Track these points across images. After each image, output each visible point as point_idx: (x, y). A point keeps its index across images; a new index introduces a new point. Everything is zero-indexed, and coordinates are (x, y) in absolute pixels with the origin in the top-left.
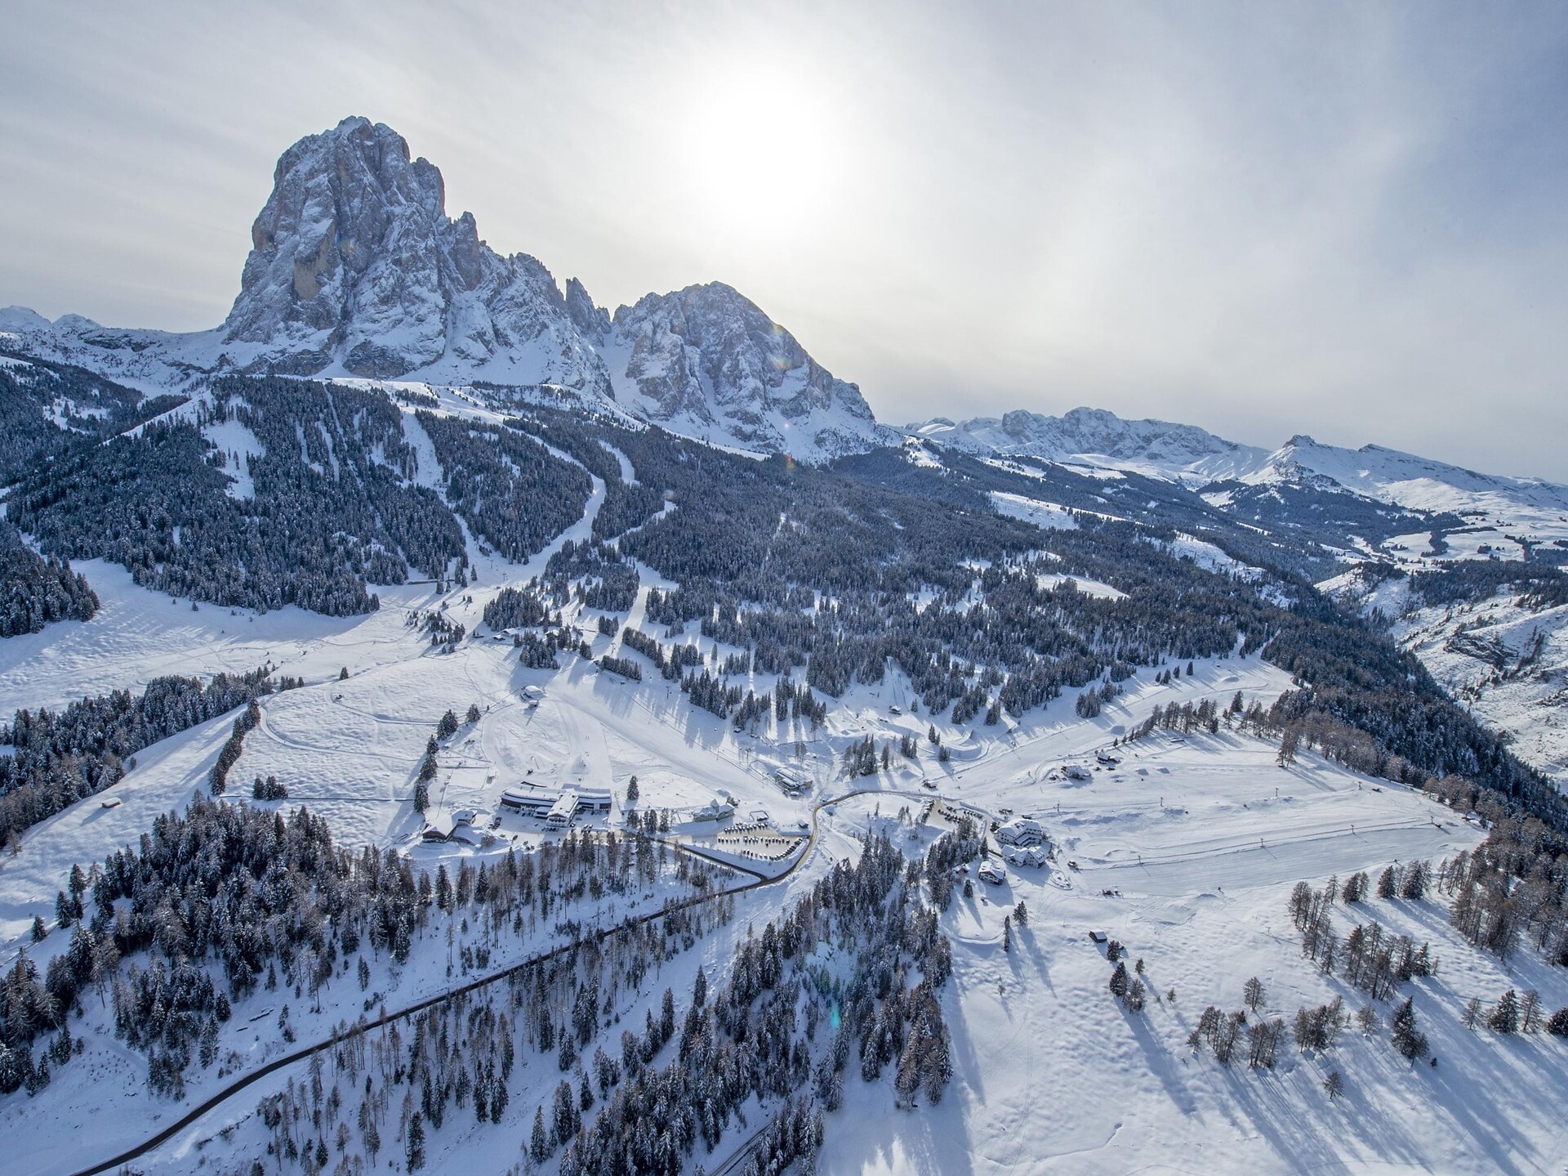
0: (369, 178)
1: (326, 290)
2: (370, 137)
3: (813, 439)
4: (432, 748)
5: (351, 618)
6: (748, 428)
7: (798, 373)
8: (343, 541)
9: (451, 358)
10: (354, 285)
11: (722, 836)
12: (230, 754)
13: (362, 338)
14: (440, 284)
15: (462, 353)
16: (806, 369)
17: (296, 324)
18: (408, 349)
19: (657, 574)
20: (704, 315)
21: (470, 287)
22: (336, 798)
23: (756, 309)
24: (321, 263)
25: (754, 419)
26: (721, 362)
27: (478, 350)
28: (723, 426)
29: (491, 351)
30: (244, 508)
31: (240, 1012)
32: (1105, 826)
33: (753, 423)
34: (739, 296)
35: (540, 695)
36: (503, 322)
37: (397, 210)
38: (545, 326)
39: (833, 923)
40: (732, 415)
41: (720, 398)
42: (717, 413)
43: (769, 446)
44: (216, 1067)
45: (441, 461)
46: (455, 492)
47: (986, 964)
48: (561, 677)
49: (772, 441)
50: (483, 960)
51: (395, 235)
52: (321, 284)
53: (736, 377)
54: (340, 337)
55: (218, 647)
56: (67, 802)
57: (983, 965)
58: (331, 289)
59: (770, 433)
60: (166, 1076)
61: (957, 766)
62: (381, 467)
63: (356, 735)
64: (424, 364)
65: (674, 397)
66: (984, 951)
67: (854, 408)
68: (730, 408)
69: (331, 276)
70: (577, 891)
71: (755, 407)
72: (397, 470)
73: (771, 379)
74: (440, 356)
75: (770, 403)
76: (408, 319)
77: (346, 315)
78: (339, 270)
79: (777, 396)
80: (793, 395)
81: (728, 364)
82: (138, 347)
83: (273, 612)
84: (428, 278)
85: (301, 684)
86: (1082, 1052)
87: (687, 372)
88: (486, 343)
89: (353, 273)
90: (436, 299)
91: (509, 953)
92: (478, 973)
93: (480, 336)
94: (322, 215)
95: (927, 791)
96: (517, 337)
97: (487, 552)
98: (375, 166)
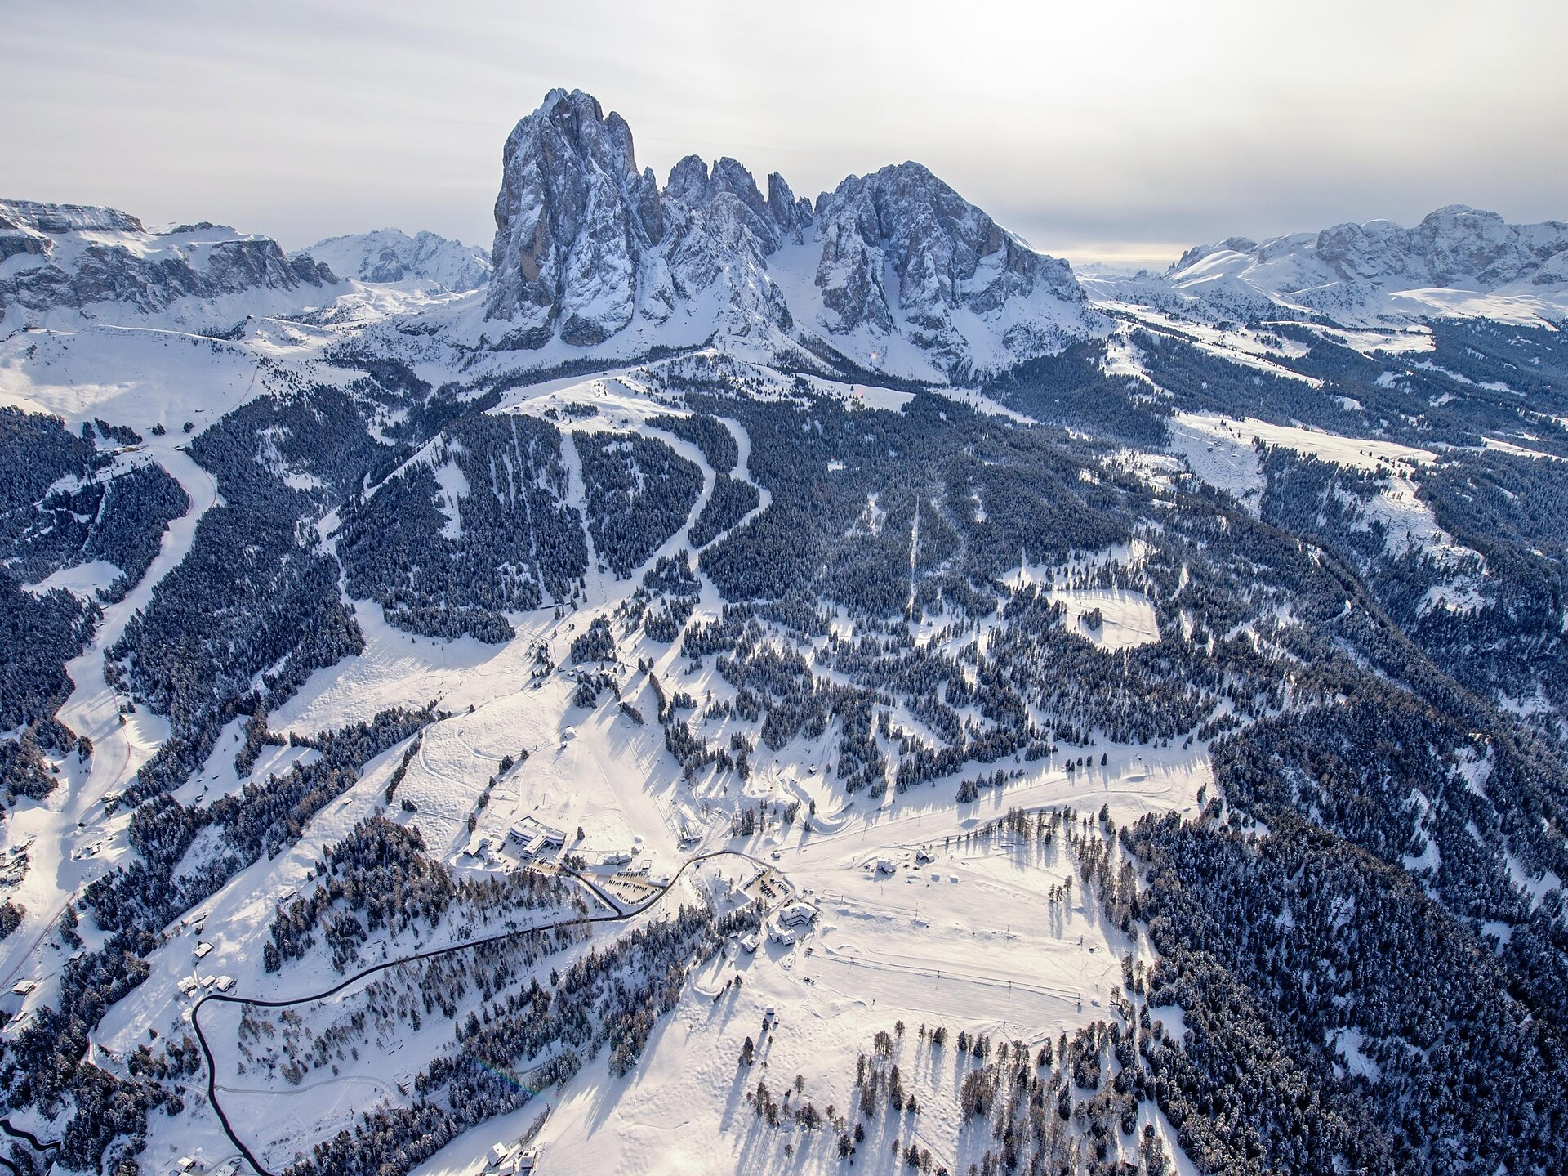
0: (569, 153)
1: (543, 271)
2: (567, 110)
3: (1001, 339)
4: (492, 783)
5: (498, 645)
6: (929, 334)
7: (993, 259)
8: (506, 572)
9: (639, 322)
10: (566, 259)
11: (614, 878)
12: (399, 775)
13: (571, 312)
14: (629, 246)
15: (647, 315)
16: (1002, 253)
17: (528, 304)
18: (605, 319)
19: (718, 592)
20: (896, 203)
21: (655, 242)
22: (436, 815)
23: (949, 190)
24: (538, 248)
25: (936, 324)
26: (908, 258)
27: (660, 308)
28: (905, 334)
29: (671, 307)
30: (448, 547)
31: (372, 937)
32: (862, 922)
33: (935, 327)
34: (932, 177)
35: (572, 736)
36: (682, 273)
37: (593, 178)
38: (719, 270)
39: (638, 956)
40: (912, 320)
41: (904, 300)
42: (899, 317)
43: (949, 352)
44: (358, 963)
45: (585, 481)
46: (591, 511)
47: (698, 1007)
48: (595, 716)
49: (953, 347)
50: (467, 936)
51: (591, 206)
52: (539, 267)
53: (921, 275)
54: (557, 312)
55: (420, 675)
56: (331, 798)
57: (696, 1007)
58: (547, 270)
59: (952, 338)
60: (339, 964)
61: (813, 837)
62: (545, 491)
63: (460, 766)
64: (618, 330)
65: (854, 309)
66: (702, 998)
67: (1060, 289)
68: (913, 312)
69: (546, 256)
70: (520, 904)
71: (937, 310)
72: (555, 492)
73: (961, 271)
74: (629, 320)
75: (955, 300)
76: (606, 288)
77: (560, 289)
78: (553, 250)
79: (967, 290)
80: (985, 287)
81: (913, 262)
82: (432, 332)
83: (456, 641)
84: (617, 246)
85: (450, 714)
86: (704, 1078)
87: (869, 278)
88: (667, 300)
89: (564, 248)
90: (626, 265)
91: (480, 933)
92: (464, 942)
93: (662, 293)
94: (536, 202)
95: (769, 861)
96: (695, 286)
97: (601, 568)
98: (575, 136)
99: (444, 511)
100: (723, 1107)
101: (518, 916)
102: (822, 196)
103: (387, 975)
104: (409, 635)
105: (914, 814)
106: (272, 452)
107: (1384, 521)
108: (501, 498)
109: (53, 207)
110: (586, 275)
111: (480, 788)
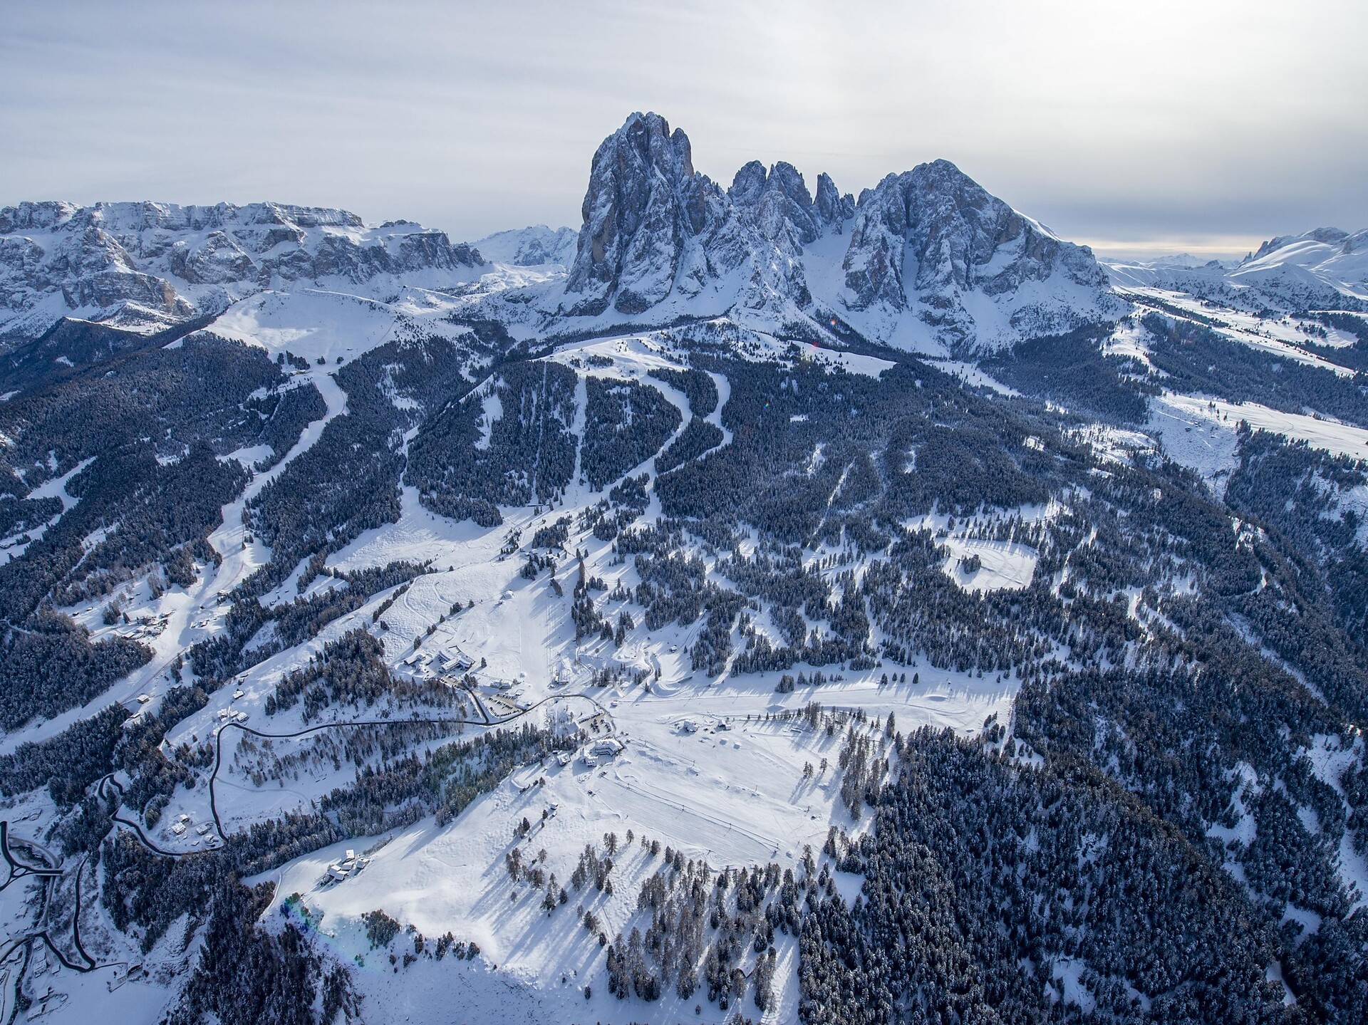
0: (638, 161)
1: (607, 255)
2: (641, 128)
3: (1009, 319)
4: (442, 620)
5: (488, 528)
6: (937, 313)
7: (1010, 246)
8: (511, 477)
9: (675, 295)
10: (627, 245)
11: (494, 697)
12: (387, 605)
13: (624, 287)
14: (675, 235)
15: (682, 290)
16: (1021, 240)
17: (594, 280)
18: (648, 292)
19: (661, 508)
20: (924, 196)
21: (697, 232)
22: (399, 635)
23: (972, 184)
24: (605, 237)
25: (946, 303)
26: (927, 245)
27: (693, 285)
28: (915, 312)
29: (703, 284)
30: (477, 454)
32: (652, 762)
33: (945, 306)
34: (958, 172)
35: (509, 597)
36: (715, 257)
37: (654, 181)
38: (747, 254)
39: (486, 752)
40: (924, 300)
41: (919, 282)
42: (912, 296)
43: (955, 329)
44: (317, 720)
45: (587, 415)
46: (587, 437)
47: (509, 794)
48: (531, 585)
49: (959, 325)
50: (386, 716)
51: (650, 203)
52: (605, 251)
53: (937, 258)
54: (614, 287)
55: (429, 542)
56: (343, 614)
57: (507, 793)
58: (611, 254)
59: (959, 316)
60: (306, 718)
61: (649, 697)
62: (557, 420)
63: (427, 605)
64: (658, 301)
65: (870, 289)
66: (513, 788)
67: (1079, 274)
68: (925, 293)
69: (611, 243)
70: (425, 702)
71: (948, 292)
72: (564, 422)
73: (978, 257)
74: (667, 294)
75: (969, 282)
76: (653, 268)
77: (619, 269)
78: (617, 238)
79: (982, 274)
80: (999, 271)
81: (931, 249)
82: (527, 301)
83: (460, 522)
84: (665, 235)
85: (436, 571)
86: (490, 840)
87: (887, 262)
88: (700, 279)
89: (626, 237)
90: (670, 250)
91: (396, 716)
92: (384, 720)
93: (696, 273)
94: (607, 201)
95: (607, 708)
96: (724, 268)
97: (582, 482)
98: (645, 149)
99: (481, 429)
100: (491, 861)
101: (422, 709)
102: (865, 192)
103: (329, 731)
104: (431, 514)
105: (734, 694)
106: (389, 381)
107: (1359, 512)
108: (524, 422)
109: (308, 209)
110: (638, 258)
111: (434, 620)
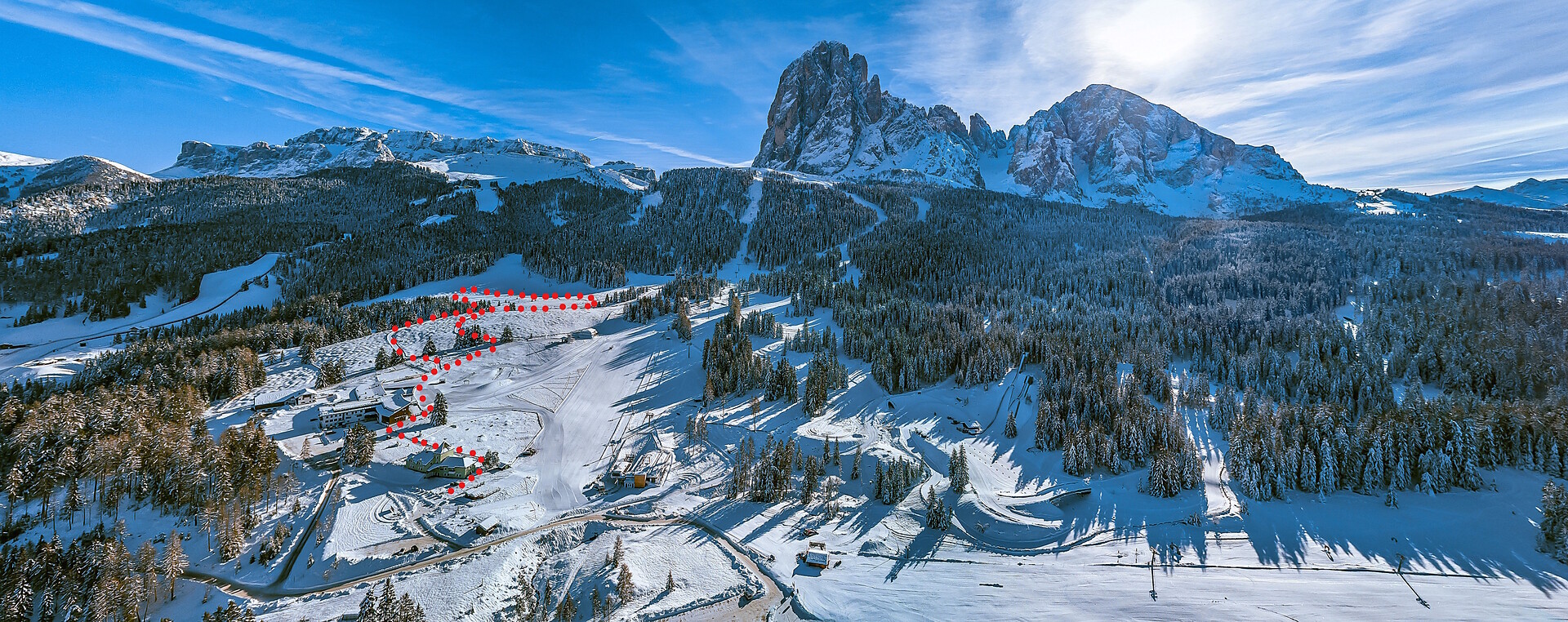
0: (821, 72)
1: (788, 140)
2: (825, 51)
6: (1122, 199)
7: (1186, 144)
10: (807, 132)
14: (853, 122)
15: (860, 162)
16: (1196, 138)
20: (1082, 114)
21: (874, 121)
23: (1135, 96)
24: (788, 124)
25: (1130, 191)
26: (1096, 146)
27: (870, 159)
28: (1095, 200)
33: (1129, 193)
36: (892, 139)
37: (835, 85)
38: (923, 137)
40: (1102, 188)
41: (1094, 177)
42: (1090, 190)
45: (762, 207)
52: (787, 136)
53: (1109, 157)
54: (793, 164)
58: (792, 138)
59: (1149, 201)
62: (724, 212)
65: (1045, 181)
68: (1102, 184)
69: (792, 129)
71: (1132, 180)
73: (1153, 154)
75: (1150, 175)
76: (831, 146)
77: (798, 151)
78: (798, 126)
79: (1161, 168)
80: (1179, 166)
81: (1101, 147)
84: (844, 120)
87: (1058, 158)
88: (877, 154)
89: (806, 128)
90: (850, 131)
93: (874, 150)
94: (791, 98)
96: (901, 147)
97: (746, 260)
98: (827, 66)
102: (1016, 126)
104: (527, 271)
110: (817, 138)
